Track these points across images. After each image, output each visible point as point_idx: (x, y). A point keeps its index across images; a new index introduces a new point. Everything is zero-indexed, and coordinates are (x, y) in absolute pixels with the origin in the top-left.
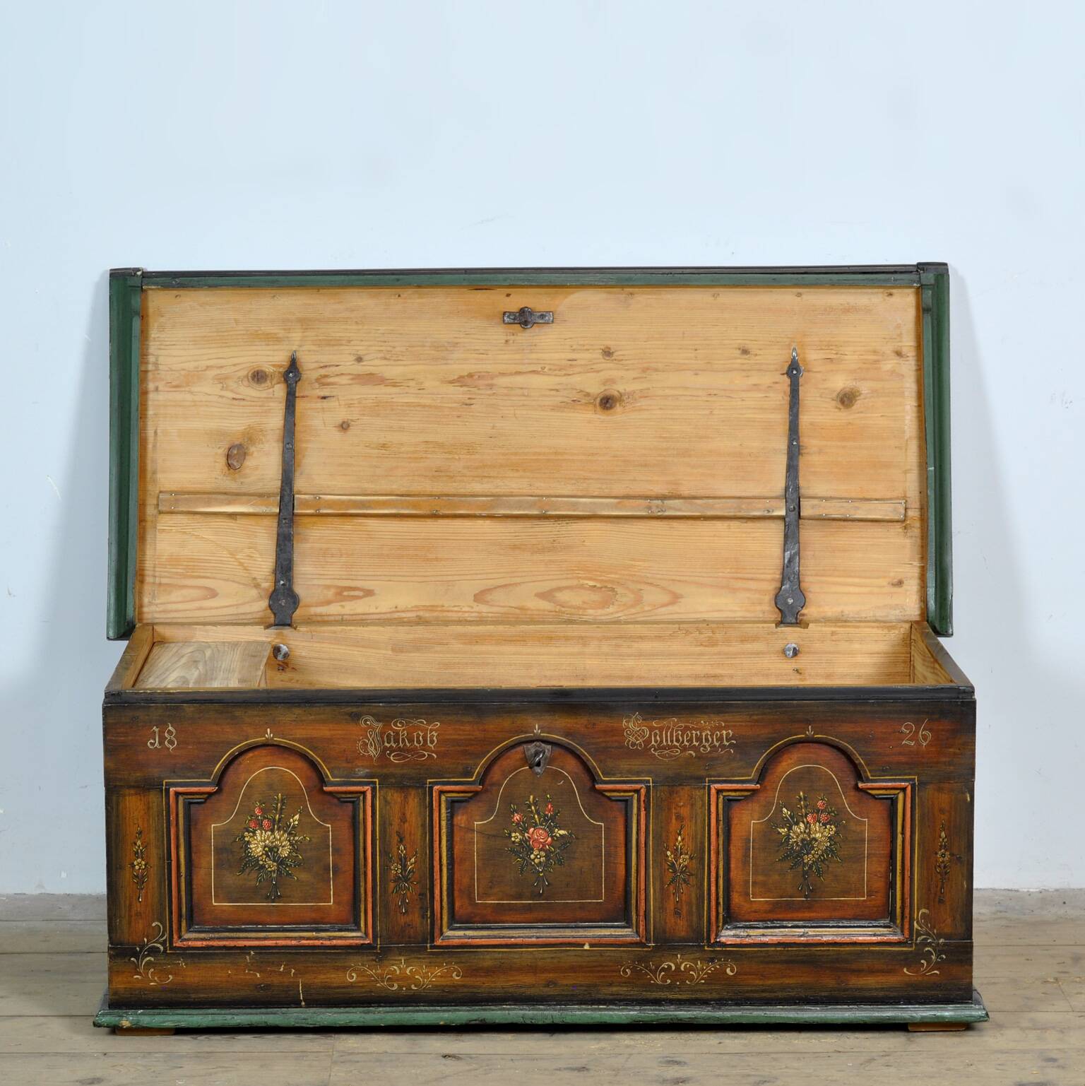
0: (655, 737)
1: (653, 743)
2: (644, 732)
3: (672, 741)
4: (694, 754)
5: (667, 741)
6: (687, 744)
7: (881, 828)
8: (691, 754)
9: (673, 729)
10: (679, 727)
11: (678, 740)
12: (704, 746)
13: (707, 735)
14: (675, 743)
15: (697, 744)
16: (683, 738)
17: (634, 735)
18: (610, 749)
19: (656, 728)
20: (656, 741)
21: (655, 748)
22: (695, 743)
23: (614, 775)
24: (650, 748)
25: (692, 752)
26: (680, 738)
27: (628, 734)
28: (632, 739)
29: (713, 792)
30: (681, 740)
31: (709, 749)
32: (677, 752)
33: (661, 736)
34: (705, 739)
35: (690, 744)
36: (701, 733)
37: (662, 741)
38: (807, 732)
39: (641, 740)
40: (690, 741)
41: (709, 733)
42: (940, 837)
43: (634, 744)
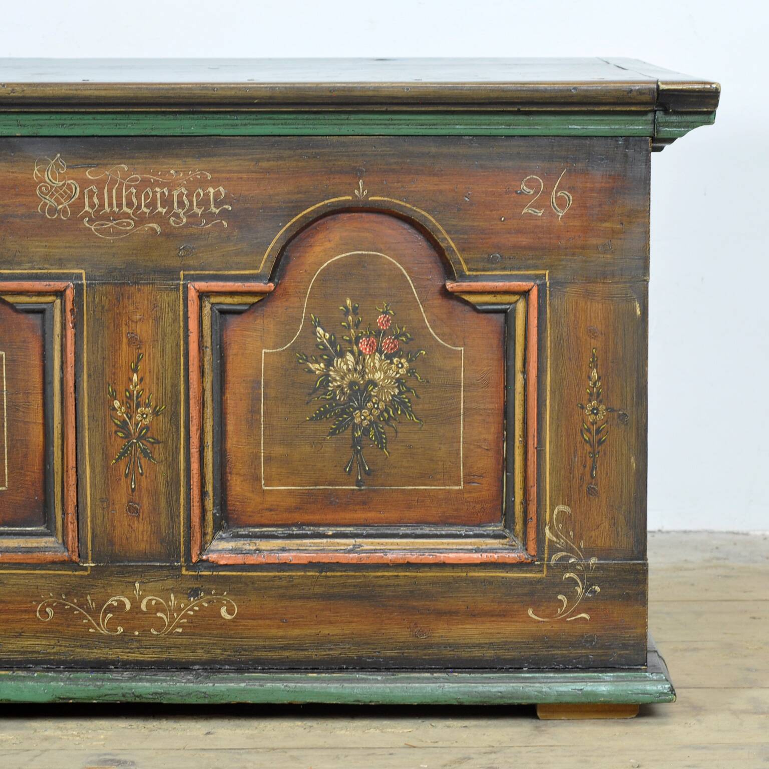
0: (91, 197)
1: (87, 208)
2: (71, 189)
3: (120, 205)
4: (159, 230)
5: (111, 205)
6: (146, 210)
7: (489, 364)
8: (153, 229)
9: (121, 184)
10: (131, 180)
11: (130, 204)
12: (177, 216)
13: (180, 195)
14: (125, 209)
15: (164, 210)
16: (139, 200)
17: (53, 195)
18: (11, 220)
19: (92, 182)
20: (92, 205)
21: (90, 218)
22: (160, 209)
23: (19, 264)
24: (82, 218)
25: (155, 225)
26: (134, 200)
27: (42, 192)
28: (50, 202)
29: (193, 295)
30: (136, 205)
31: (185, 220)
32: (129, 224)
33: (101, 198)
34: (178, 202)
35: (151, 212)
36: (170, 191)
37: (102, 206)
38: (356, 192)
39: (66, 204)
40: (152, 205)
41: (186, 192)
42: (589, 378)
43: (53, 211)
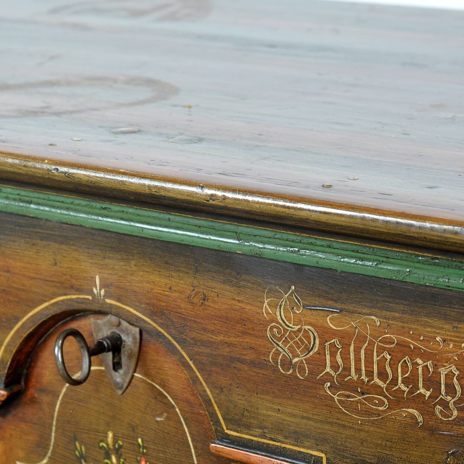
0: (333, 355)
1: (328, 369)
2: (308, 338)
3: (370, 374)
4: (420, 419)
5: (358, 370)
6: (403, 388)
8: (413, 417)
9: (371, 344)
10: (384, 341)
11: (383, 375)
12: (445, 404)
13: (450, 375)
14: (377, 380)
15: (428, 394)
16: (395, 371)
17: (286, 342)
18: (239, 365)
19: (334, 334)
20: (335, 367)
21: (332, 382)
22: (422, 391)
24: (323, 382)
25: (415, 412)
26: (389, 370)
27: (274, 336)
28: (284, 350)
30: (390, 377)
31: (455, 413)
32: (382, 403)
33: (346, 358)
34: (447, 385)
35: (411, 392)
36: (435, 366)
37: (347, 369)
39: (302, 358)
40: (409, 381)
41: (457, 373)
43: (287, 364)
